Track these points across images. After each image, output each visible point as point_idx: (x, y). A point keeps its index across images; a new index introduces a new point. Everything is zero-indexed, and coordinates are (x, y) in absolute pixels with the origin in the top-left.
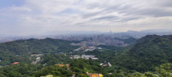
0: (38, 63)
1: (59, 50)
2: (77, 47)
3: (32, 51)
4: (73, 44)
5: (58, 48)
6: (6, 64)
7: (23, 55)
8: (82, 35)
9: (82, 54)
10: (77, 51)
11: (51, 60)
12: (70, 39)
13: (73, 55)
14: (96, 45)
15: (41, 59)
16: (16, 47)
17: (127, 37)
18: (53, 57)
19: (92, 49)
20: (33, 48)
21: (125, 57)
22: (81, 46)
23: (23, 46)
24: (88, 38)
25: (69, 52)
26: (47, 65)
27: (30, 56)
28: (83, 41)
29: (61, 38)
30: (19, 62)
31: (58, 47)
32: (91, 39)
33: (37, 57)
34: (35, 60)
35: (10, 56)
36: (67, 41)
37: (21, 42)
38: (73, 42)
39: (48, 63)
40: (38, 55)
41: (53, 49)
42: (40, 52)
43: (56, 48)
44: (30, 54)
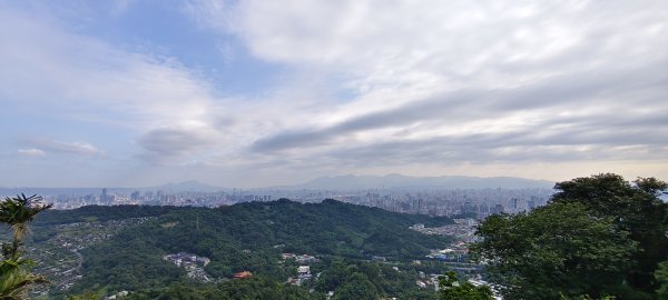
0: (305, 284)
1: (369, 246)
2: (442, 242)
3: (283, 243)
4: (420, 228)
5: (367, 241)
6: (220, 271)
7: (262, 252)
8: (454, 193)
9: (467, 272)
10: (442, 260)
11: (350, 281)
12: (405, 206)
13: (428, 271)
15: (313, 273)
16: (243, 223)
18: (354, 270)
20: (288, 233)
22: (456, 241)
23: (260, 223)
25: (407, 259)
26: (337, 297)
27: (280, 259)
28: (458, 217)
29: (369, 203)
30: (251, 272)
31: (365, 235)
33: (299, 264)
34: (295, 274)
35: (232, 251)
36: (397, 215)
37: (255, 208)
38: (420, 218)
39: (339, 289)
40: (302, 258)
41: (348, 241)
42: (307, 248)
43: (359, 238)
44: (278, 251)
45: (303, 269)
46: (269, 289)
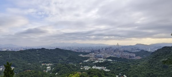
0: (49, 72)
1: (68, 60)
2: (86, 58)
3: (42, 61)
4: (81, 55)
5: (67, 59)
6: (18, 71)
7: (35, 64)
8: (89, 47)
9: (92, 65)
10: (87, 62)
11: (62, 69)
12: (78, 50)
13: (83, 65)
14: (105, 57)
15: (52, 68)
16: (28, 55)
17: (137, 50)
18: (64, 66)
19: (102, 60)
20: (44, 58)
21: (145, 70)
22: (90, 58)
23: (35, 55)
24: (96, 51)
25: (78, 63)
26: (59, 74)
27: (41, 65)
28: (90, 52)
29: (68, 49)
30: (31, 70)
31: (67, 57)
32: (99, 51)
33: (47, 66)
34: (46, 69)
35: (23, 64)
36: (75, 52)
37: (33, 51)
38: (81, 53)
39: (59, 72)
40: (48, 65)
41: (62, 59)
42: (50, 61)
43: (65, 58)
44: (41, 63)
45: (48, 67)
46: (36, 74)
